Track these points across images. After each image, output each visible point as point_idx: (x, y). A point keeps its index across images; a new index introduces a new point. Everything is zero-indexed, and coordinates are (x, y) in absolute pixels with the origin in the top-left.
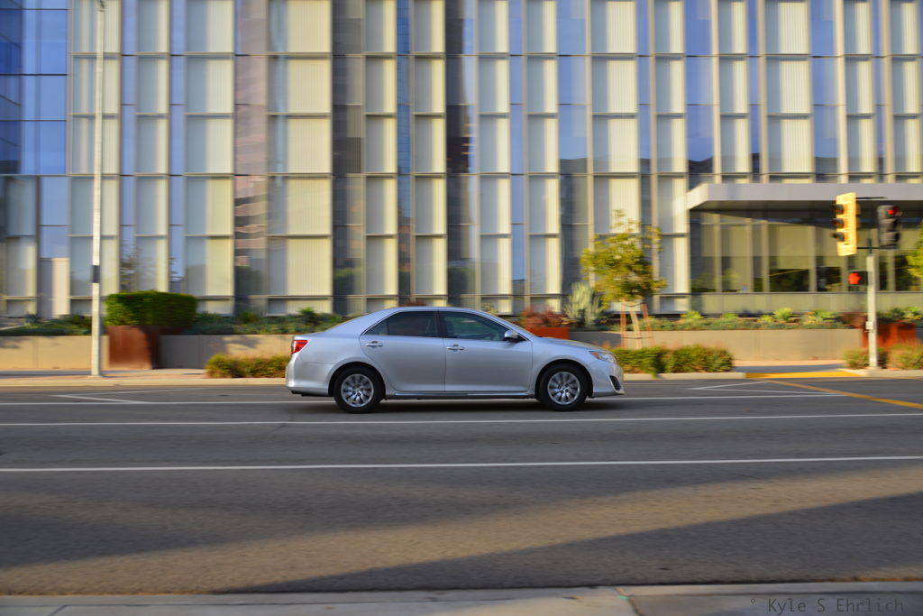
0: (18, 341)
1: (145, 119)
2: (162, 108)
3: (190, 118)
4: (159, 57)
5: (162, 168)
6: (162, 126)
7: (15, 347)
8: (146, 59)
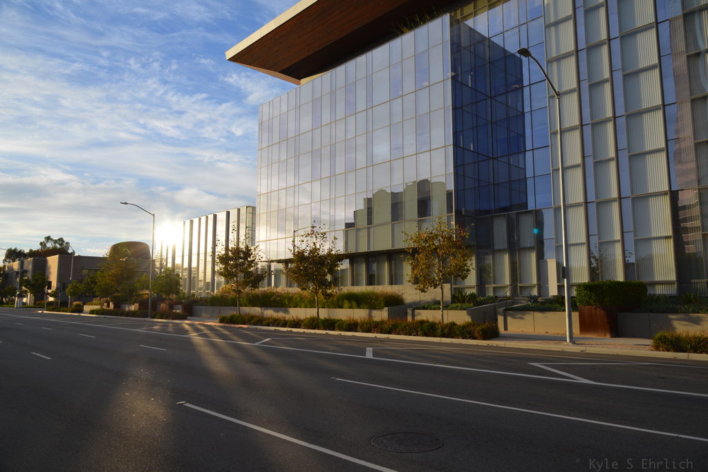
0: (523, 314)
1: (600, 164)
2: (612, 154)
3: (631, 157)
4: (607, 120)
5: (614, 194)
6: (613, 165)
7: (522, 318)
8: (598, 124)
